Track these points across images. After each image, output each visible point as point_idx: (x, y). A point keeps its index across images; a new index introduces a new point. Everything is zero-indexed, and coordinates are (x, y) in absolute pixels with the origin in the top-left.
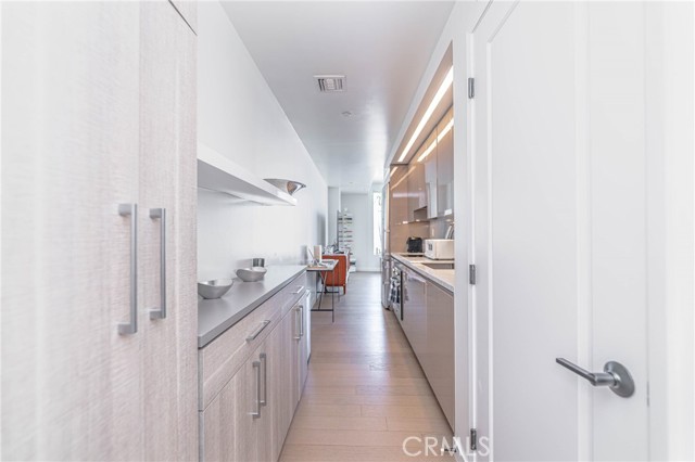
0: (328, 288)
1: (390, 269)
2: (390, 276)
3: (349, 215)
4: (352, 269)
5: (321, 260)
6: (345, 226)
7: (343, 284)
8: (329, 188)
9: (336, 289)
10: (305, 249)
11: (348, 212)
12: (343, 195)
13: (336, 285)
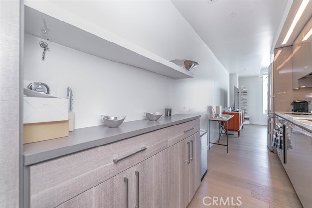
0: (228, 132)
1: (274, 123)
2: (274, 127)
3: (245, 90)
4: (246, 122)
5: (221, 114)
6: (242, 97)
7: (237, 130)
8: (230, 75)
9: (232, 133)
10: (210, 109)
11: (244, 88)
12: (240, 78)
13: (233, 131)
